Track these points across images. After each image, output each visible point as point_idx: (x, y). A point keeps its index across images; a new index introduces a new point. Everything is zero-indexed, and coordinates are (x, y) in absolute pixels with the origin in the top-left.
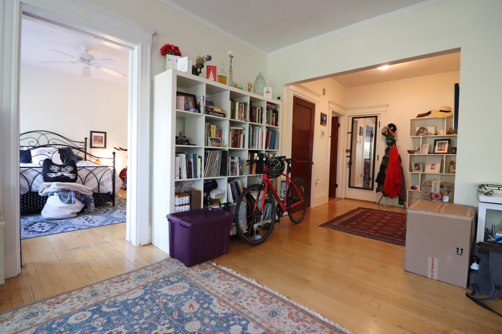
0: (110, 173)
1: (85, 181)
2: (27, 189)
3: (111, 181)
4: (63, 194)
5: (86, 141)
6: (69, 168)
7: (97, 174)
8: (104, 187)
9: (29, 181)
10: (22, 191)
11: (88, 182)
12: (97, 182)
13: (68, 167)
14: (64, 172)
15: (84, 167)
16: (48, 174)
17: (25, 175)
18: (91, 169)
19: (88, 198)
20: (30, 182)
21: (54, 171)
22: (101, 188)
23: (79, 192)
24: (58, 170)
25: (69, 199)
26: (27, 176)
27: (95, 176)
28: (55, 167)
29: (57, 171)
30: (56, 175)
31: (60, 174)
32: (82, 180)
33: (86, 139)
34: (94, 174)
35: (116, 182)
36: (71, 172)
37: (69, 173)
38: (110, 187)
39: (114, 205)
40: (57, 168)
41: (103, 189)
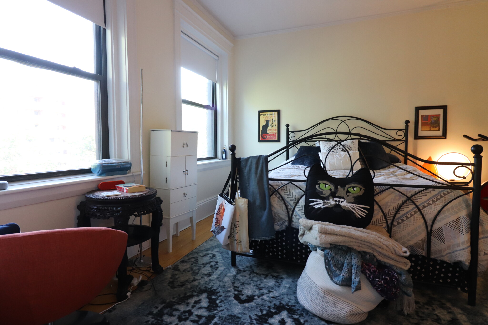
0: (464, 205)
1: (393, 220)
2: (285, 221)
3: (467, 232)
4: (333, 257)
5: (407, 126)
6: (353, 187)
7: (424, 207)
8: (443, 246)
9: (289, 207)
10: (277, 225)
11: (402, 225)
12: (424, 227)
13: (353, 185)
14: (343, 198)
15: (391, 186)
16: (310, 200)
17: (282, 194)
18: (410, 191)
19: (397, 279)
20: (291, 209)
21: (322, 193)
22: (436, 244)
23: (374, 256)
24: (330, 192)
25: (346, 275)
26: (285, 196)
27: (420, 210)
28: (326, 184)
29: (327, 193)
30: (325, 203)
31: (333, 203)
32: (386, 218)
33: (407, 122)
34: (417, 206)
35: (480, 236)
36: (358, 200)
37: (353, 200)
38: (462, 247)
39: (472, 301)
40: (329, 186)
41: (440, 251)
